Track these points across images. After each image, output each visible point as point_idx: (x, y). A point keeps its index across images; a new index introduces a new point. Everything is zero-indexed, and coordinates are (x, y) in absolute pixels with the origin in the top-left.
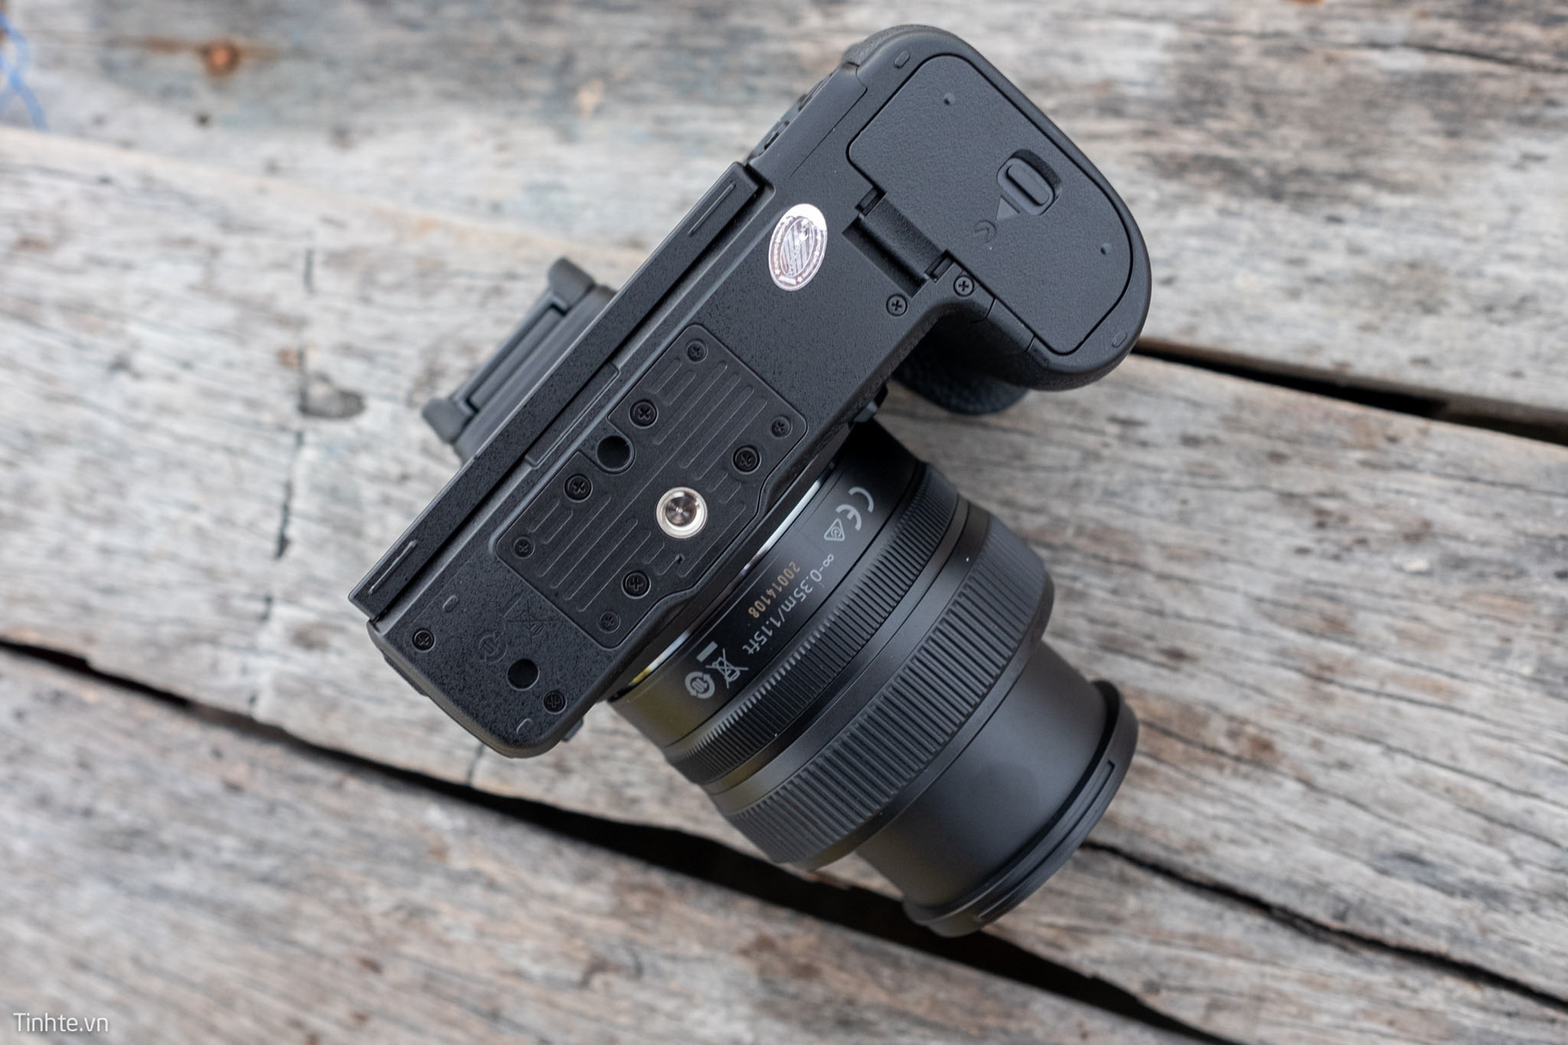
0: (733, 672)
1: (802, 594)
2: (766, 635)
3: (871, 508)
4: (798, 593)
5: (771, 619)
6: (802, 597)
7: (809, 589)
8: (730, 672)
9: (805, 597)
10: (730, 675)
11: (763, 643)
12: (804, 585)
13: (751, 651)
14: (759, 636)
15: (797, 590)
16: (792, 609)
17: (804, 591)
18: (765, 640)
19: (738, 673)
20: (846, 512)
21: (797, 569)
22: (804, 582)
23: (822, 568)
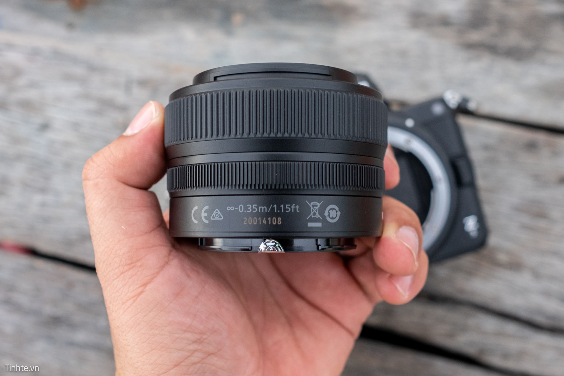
0: (313, 206)
1: (254, 208)
2: (285, 207)
3: (196, 208)
4: (255, 210)
5: (276, 211)
6: (255, 207)
7: (249, 207)
8: (314, 207)
9: (254, 205)
10: (316, 206)
11: (289, 205)
12: (249, 210)
13: (297, 207)
14: (288, 210)
15: (254, 211)
16: (263, 206)
17: (252, 208)
18: (287, 205)
19: (312, 203)
20: (205, 217)
21: (245, 219)
22: (248, 211)
23: (236, 208)
